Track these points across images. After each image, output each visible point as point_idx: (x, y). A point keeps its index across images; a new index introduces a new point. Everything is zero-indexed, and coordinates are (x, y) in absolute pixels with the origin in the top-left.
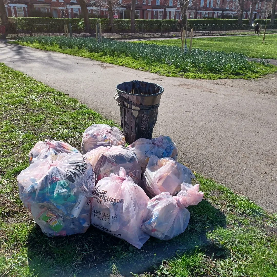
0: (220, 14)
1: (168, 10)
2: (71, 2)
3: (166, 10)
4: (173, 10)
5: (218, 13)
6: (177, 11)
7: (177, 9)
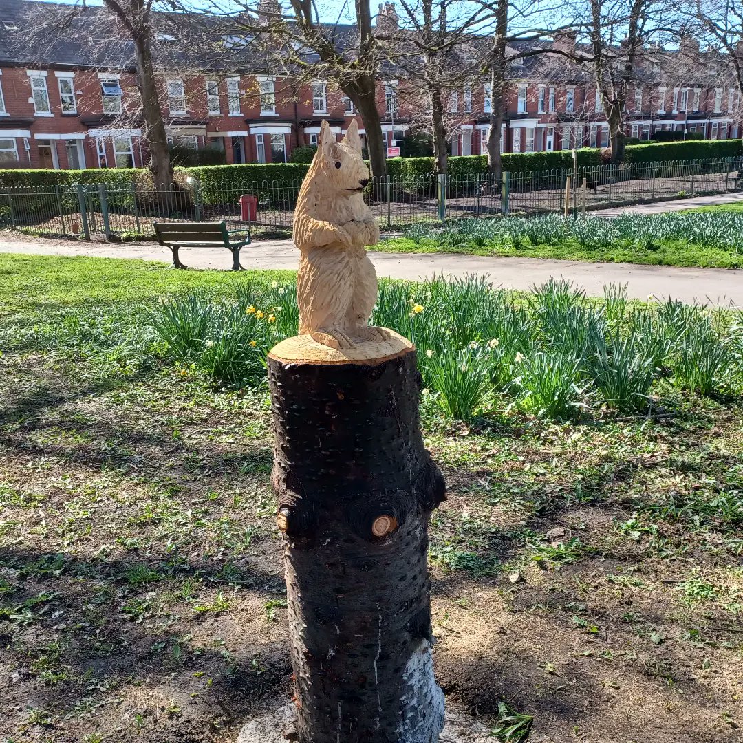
0: (646, 127)
1: (516, 124)
2: (261, 115)
3: (511, 126)
4: (530, 124)
5: (641, 126)
6: (539, 126)
7: (539, 122)
